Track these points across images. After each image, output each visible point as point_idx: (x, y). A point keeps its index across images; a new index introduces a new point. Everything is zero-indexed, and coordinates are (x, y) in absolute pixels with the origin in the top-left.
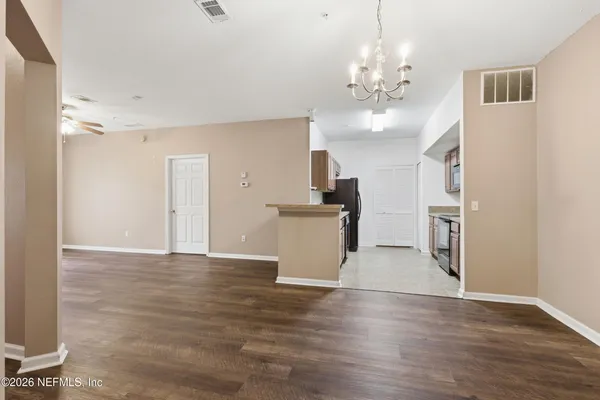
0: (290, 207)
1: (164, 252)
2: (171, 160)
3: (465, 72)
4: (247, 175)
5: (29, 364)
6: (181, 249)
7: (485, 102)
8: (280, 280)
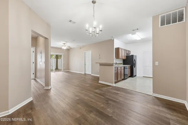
0: (102, 63)
1: (83, 73)
2: (85, 53)
3: (153, 17)
4: (99, 55)
5: (45, 88)
6: (87, 73)
7: (161, 26)
8: (100, 82)
